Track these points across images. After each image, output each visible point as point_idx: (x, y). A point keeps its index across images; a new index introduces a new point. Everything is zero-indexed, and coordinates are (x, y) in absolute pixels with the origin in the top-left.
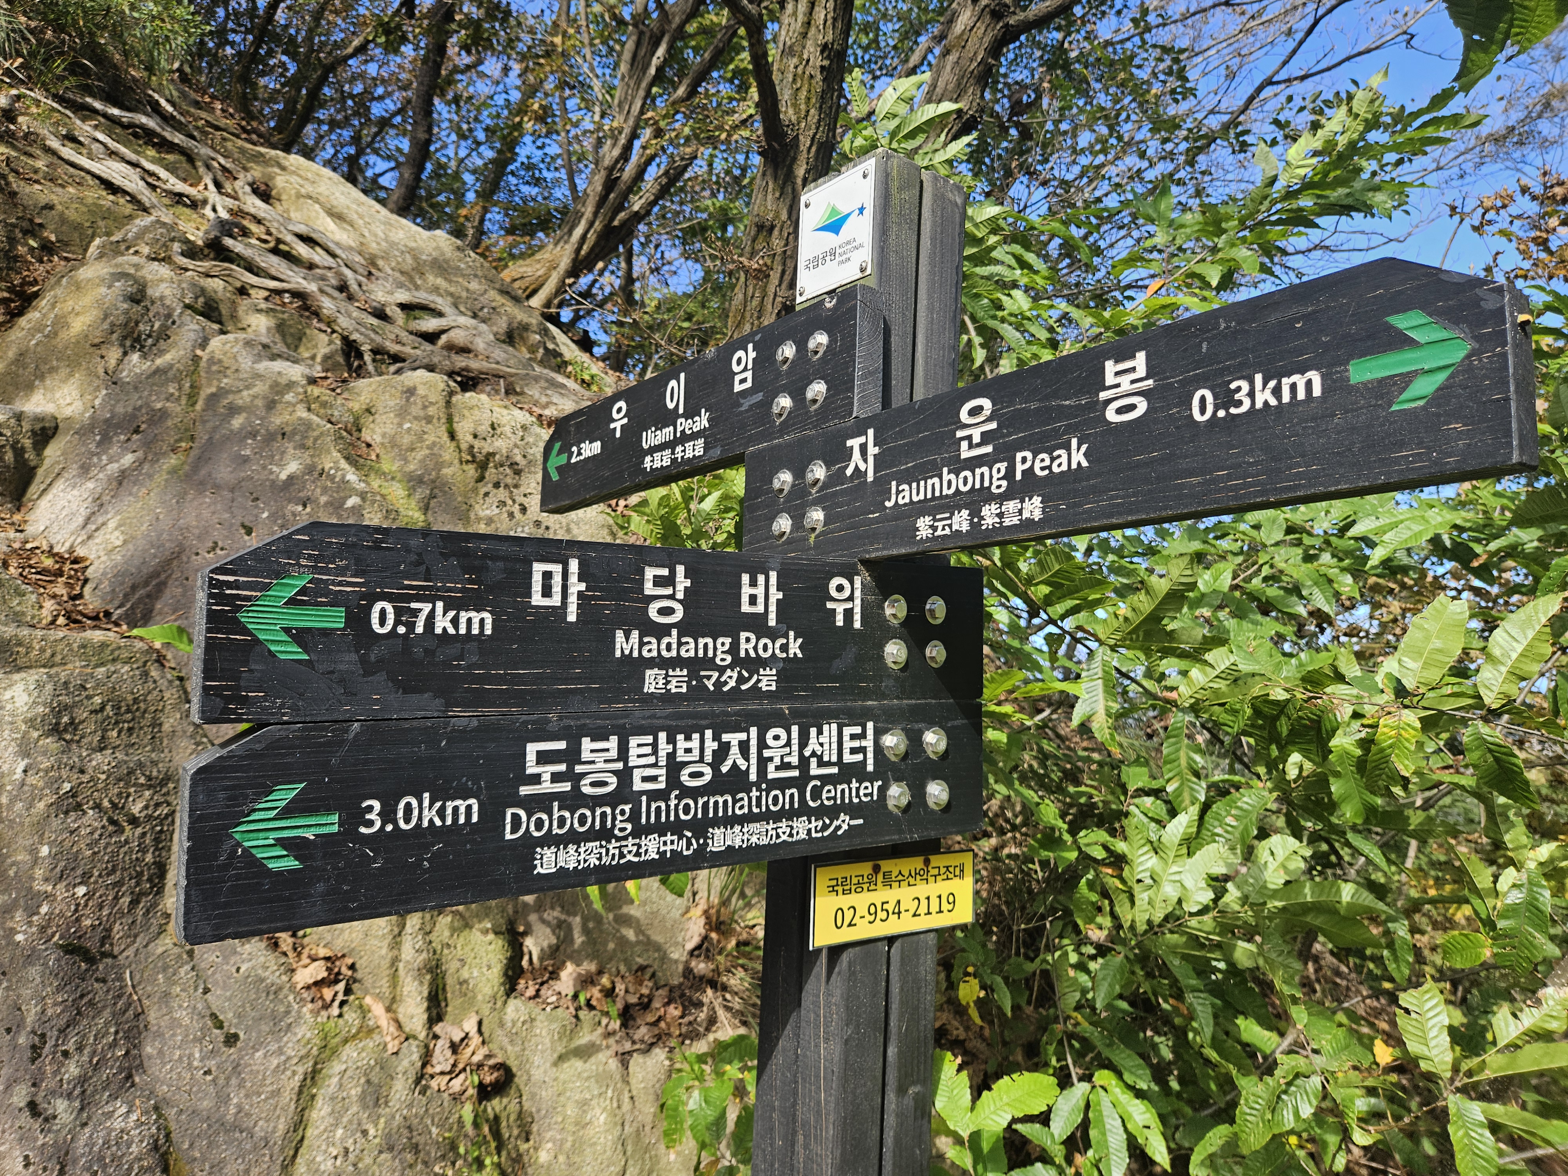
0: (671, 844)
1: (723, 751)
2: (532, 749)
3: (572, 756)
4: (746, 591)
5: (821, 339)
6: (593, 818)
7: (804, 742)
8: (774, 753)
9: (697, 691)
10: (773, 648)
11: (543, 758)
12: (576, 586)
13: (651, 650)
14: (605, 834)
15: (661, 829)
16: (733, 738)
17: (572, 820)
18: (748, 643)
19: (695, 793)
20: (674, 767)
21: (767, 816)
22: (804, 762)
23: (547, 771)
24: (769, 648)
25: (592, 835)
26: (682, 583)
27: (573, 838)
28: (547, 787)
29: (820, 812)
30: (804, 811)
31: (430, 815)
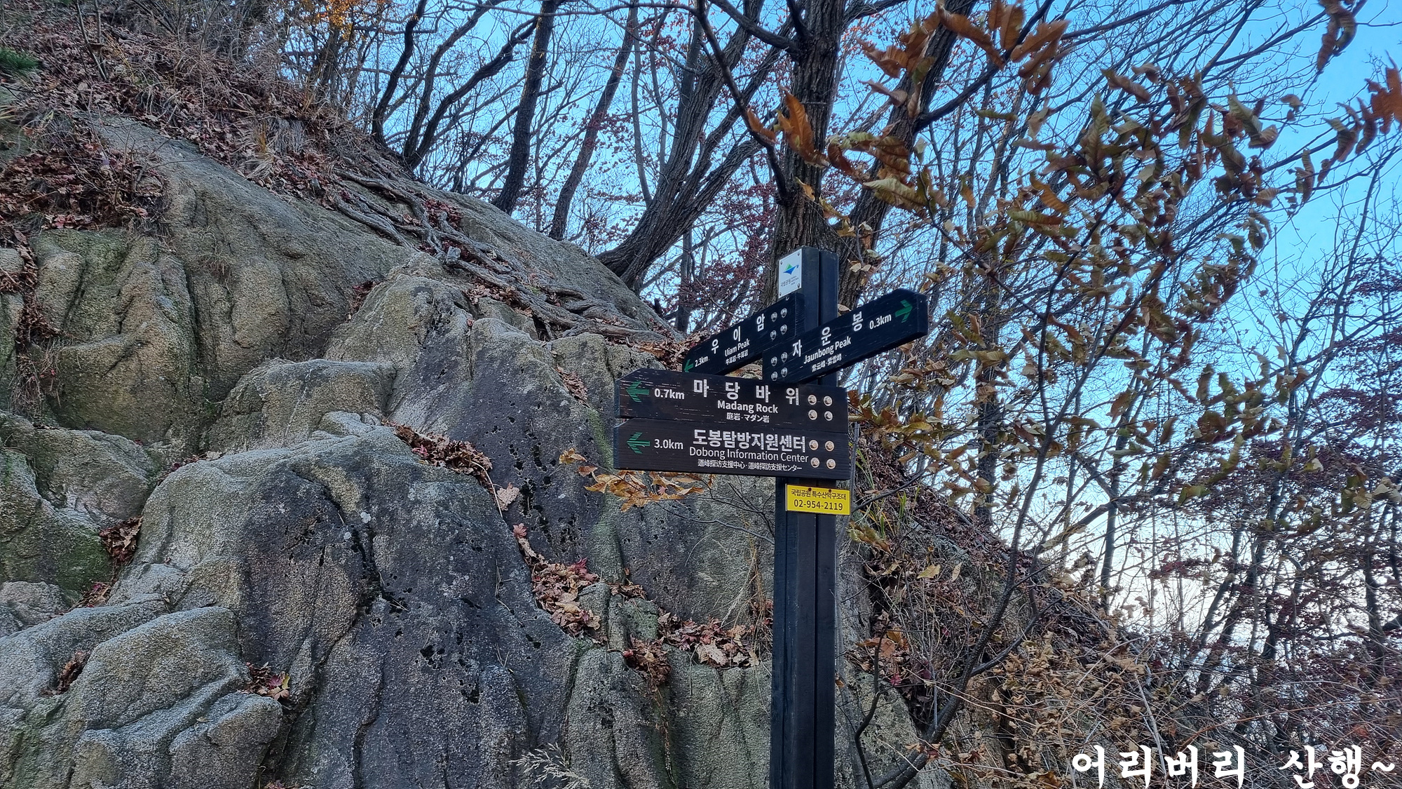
0: (737, 464)
1: (752, 440)
2: (696, 431)
3: (707, 435)
4: (758, 391)
5: (784, 311)
6: (714, 453)
7: (779, 440)
8: (770, 442)
9: (743, 420)
10: (768, 409)
11: (700, 434)
12: (707, 387)
13: (729, 407)
14: (717, 458)
15: (734, 460)
16: (756, 436)
17: (708, 453)
18: (759, 407)
19: (744, 451)
20: (737, 442)
21: (767, 461)
22: (780, 447)
23: (701, 438)
24: (766, 409)
25: (713, 458)
26: (737, 387)
27: (708, 458)
28: (700, 442)
29: (786, 463)
30: (780, 461)
31: (671, 445)
